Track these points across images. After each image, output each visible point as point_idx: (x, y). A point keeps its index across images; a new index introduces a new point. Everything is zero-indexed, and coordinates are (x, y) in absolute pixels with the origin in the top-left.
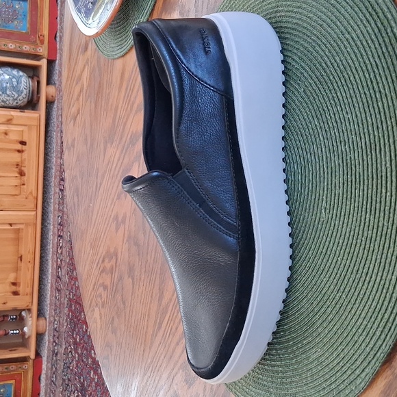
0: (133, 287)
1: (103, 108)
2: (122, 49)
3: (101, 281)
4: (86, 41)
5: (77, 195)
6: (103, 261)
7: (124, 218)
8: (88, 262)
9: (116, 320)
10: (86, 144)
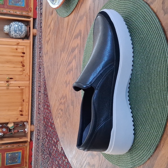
0: (73, 109)
1: (60, 38)
2: (68, 13)
3: (60, 108)
4: (52, 10)
5: (49, 73)
6: (61, 99)
7: (69, 81)
8: (54, 100)
9: (66, 123)
10: (53, 52)
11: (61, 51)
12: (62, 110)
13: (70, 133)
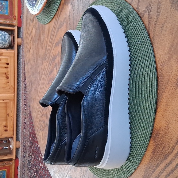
1: (41, 46)
2: (48, 20)
3: (42, 119)
4: (33, 17)
5: (31, 84)
6: (43, 111)
8: (36, 112)
10: (34, 61)
11: (42, 60)
12: (44, 122)
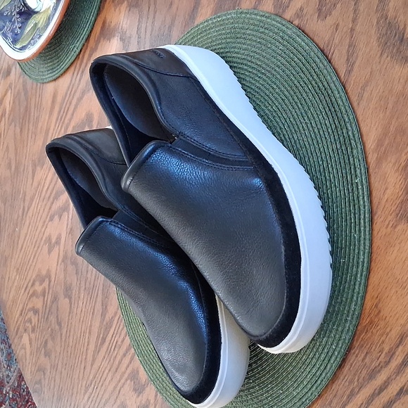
0: (71, 306)
3: (30, 306)
4: (9, 66)
6: (33, 285)
7: (59, 238)
8: (13, 289)
10: (10, 168)
12: (36, 312)
13: (59, 367)
